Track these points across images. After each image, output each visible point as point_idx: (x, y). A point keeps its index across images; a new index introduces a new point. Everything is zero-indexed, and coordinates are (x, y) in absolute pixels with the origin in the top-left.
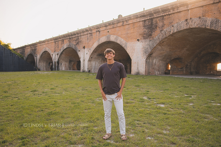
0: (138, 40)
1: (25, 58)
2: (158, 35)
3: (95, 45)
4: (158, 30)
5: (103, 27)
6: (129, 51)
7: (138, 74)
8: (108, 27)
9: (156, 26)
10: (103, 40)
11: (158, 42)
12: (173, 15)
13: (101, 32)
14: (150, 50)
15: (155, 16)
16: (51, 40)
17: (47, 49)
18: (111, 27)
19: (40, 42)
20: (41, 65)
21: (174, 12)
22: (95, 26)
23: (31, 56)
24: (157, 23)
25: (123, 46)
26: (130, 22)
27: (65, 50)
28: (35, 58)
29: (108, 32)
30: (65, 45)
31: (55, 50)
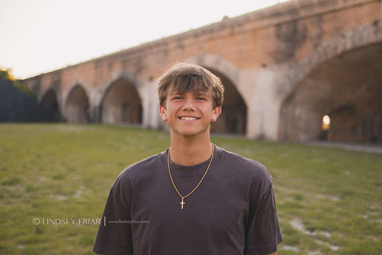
0: (264, 66)
1: (40, 98)
2: (308, 56)
4: (308, 45)
5: (190, 38)
7: (261, 139)
8: (202, 38)
9: (304, 37)
11: (307, 70)
12: (343, 13)
13: (185, 49)
15: (303, 13)
16: (88, 64)
17: (82, 83)
20: (69, 110)
21: (346, 5)
23: (52, 94)
27: (114, 84)
28: (59, 98)
29: (200, 48)
30: (115, 75)
31: (95, 84)
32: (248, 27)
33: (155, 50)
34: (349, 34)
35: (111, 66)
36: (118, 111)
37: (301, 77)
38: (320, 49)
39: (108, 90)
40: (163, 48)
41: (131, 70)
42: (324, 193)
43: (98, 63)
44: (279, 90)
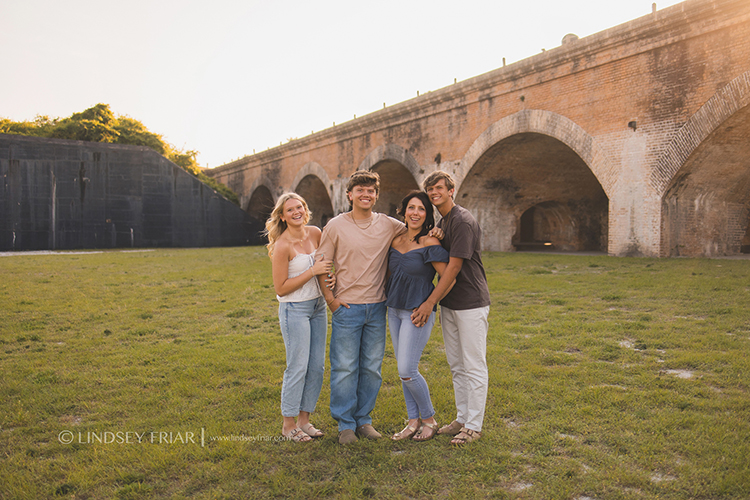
0: (632, 125)
1: (243, 202)
3: (477, 149)
4: (707, 82)
5: (503, 81)
6: (598, 166)
7: (633, 252)
8: (523, 82)
9: (701, 70)
10: (505, 128)
11: (708, 128)
13: (496, 101)
14: (677, 162)
16: (327, 134)
17: (315, 169)
18: (534, 79)
19: (294, 146)
22: (475, 81)
23: (265, 192)
24: (702, 56)
25: (578, 148)
26: (602, 58)
29: (522, 100)
30: (375, 153)
31: (340, 174)
35: (367, 137)
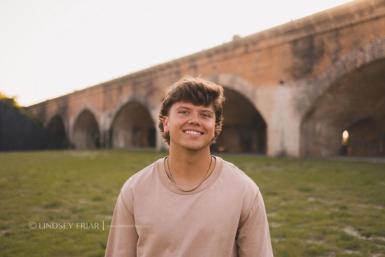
0: (282, 83)
1: (46, 125)
2: (326, 71)
4: (327, 60)
5: (203, 58)
6: (261, 105)
7: (283, 155)
8: (215, 58)
9: (322, 52)
11: (327, 84)
12: (360, 27)
13: (198, 68)
14: (308, 104)
15: (318, 29)
16: (97, 87)
17: (90, 106)
18: (222, 57)
19: (76, 93)
20: (77, 137)
21: (363, 19)
23: (59, 120)
24: (323, 44)
25: (248, 95)
27: (124, 107)
28: (66, 124)
29: (214, 68)
30: (125, 98)
31: (104, 109)
32: (263, 45)
33: (167, 71)
34: (368, 47)
35: (120, 89)
36: (129, 135)
37: (321, 92)
38: (338, 63)
39: (118, 114)
40: (175, 69)
41: (142, 92)
42: (367, 203)
43: (106, 87)
44: (298, 107)
